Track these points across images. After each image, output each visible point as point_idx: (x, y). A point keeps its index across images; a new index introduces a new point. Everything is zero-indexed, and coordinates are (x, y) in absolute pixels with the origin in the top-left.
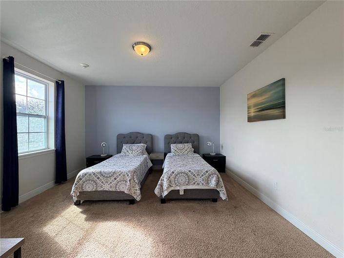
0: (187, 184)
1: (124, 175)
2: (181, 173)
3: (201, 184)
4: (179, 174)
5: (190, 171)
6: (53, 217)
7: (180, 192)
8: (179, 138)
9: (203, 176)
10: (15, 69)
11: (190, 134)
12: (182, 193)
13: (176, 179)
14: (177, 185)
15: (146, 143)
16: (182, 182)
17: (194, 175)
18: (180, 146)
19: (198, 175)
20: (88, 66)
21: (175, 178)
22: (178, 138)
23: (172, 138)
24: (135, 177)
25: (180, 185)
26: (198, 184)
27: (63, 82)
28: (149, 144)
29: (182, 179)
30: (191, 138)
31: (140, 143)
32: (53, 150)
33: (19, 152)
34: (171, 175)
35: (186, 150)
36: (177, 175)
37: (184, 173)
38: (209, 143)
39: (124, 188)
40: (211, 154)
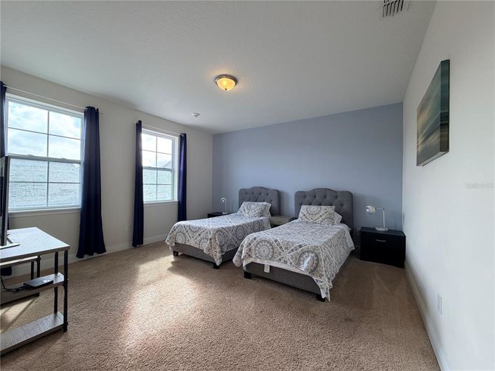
0: (270, 259)
1: (207, 233)
2: (265, 241)
3: (289, 263)
4: (261, 242)
5: (276, 241)
6: (152, 260)
7: (265, 269)
8: (317, 198)
9: (292, 251)
10: (142, 129)
11: (335, 191)
12: (267, 270)
13: (257, 249)
14: (258, 257)
15: (270, 202)
16: (264, 254)
17: (281, 248)
18: (314, 208)
19: (286, 248)
20: (199, 114)
21: (256, 246)
22: (315, 197)
23: (305, 197)
24: (217, 236)
25: (260, 257)
26: (286, 262)
27: (185, 135)
28: (275, 203)
29: (265, 250)
30: (337, 197)
31: (264, 201)
32: (175, 202)
33: (144, 200)
34: (252, 241)
35: (321, 216)
36: (258, 243)
37: (268, 242)
38: (370, 209)
39: (205, 246)
40: (377, 229)
